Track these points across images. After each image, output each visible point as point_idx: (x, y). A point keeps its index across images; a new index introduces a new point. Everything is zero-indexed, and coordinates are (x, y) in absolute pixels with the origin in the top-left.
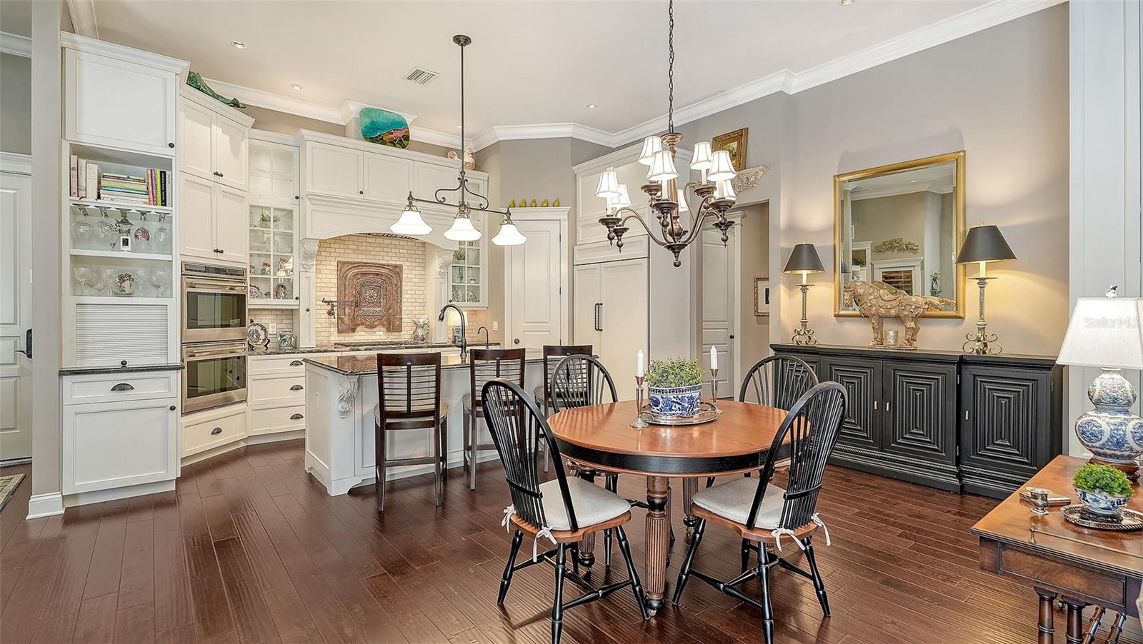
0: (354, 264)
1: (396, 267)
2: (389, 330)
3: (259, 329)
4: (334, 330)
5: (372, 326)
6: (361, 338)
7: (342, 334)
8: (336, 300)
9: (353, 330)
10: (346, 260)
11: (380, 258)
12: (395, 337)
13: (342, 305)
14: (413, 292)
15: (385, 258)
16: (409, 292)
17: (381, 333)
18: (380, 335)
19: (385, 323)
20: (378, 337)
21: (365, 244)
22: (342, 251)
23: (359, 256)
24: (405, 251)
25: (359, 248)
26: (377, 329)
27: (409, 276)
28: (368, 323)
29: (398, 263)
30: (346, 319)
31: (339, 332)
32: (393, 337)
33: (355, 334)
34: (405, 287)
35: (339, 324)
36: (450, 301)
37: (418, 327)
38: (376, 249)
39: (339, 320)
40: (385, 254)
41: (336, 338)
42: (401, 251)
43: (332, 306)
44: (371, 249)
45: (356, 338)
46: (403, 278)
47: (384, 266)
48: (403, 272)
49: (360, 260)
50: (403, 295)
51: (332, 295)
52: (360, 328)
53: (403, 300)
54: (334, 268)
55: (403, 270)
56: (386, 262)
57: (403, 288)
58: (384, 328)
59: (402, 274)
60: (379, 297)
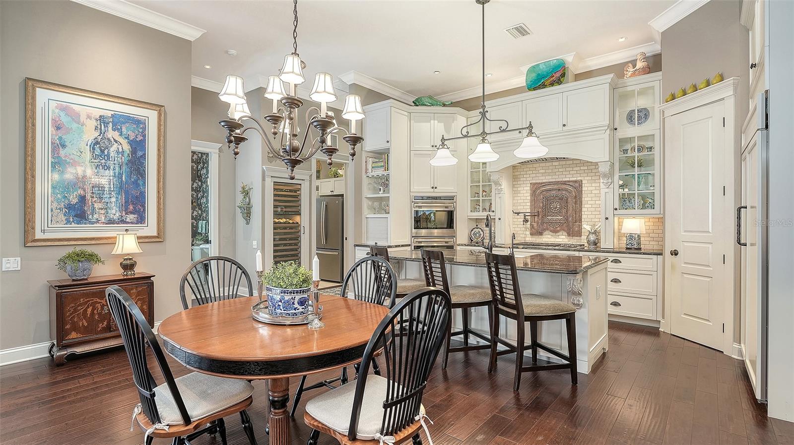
0: (542, 183)
1: (576, 182)
2: (569, 235)
3: (473, 232)
4: (528, 233)
5: (555, 231)
6: (547, 240)
7: (534, 236)
8: (529, 211)
9: (540, 234)
10: (537, 181)
11: (562, 176)
12: (576, 241)
13: (533, 216)
14: (593, 202)
15: (568, 176)
16: (589, 202)
17: (564, 237)
18: (562, 238)
19: (566, 229)
20: (561, 240)
22: (534, 175)
23: (546, 178)
24: (586, 168)
25: (547, 171)
26: (560, 233)
27: (589, 188)
28: (552, 229)
29: (578, 179)
30: (535, 225)
31: (531, 234)
32: (574, 241)
33: (543, 236)
34: (585, 198)
35: (531, 229)
36: (616, 209)
37: (590, 233)
38: (560, 170)
39: (532, 226)
40: (568, 173)
41: (529, 239)
42: (582, 168)
43: (525, 216)
44: (556, 170)
45: (544, 240)
46: (583, 192)
47: (565, 183)
48: (583, 186)
49: (547, 181)
50: (583, 205)
51: (527, 208)
52: (547, 232)
53: (583, 209)
54: (529, 188)
55: (583, 185)
56: (568, 179)
57: (583, 200)
58: (565, 233)
59: (582, 187)
60: (561, 208)
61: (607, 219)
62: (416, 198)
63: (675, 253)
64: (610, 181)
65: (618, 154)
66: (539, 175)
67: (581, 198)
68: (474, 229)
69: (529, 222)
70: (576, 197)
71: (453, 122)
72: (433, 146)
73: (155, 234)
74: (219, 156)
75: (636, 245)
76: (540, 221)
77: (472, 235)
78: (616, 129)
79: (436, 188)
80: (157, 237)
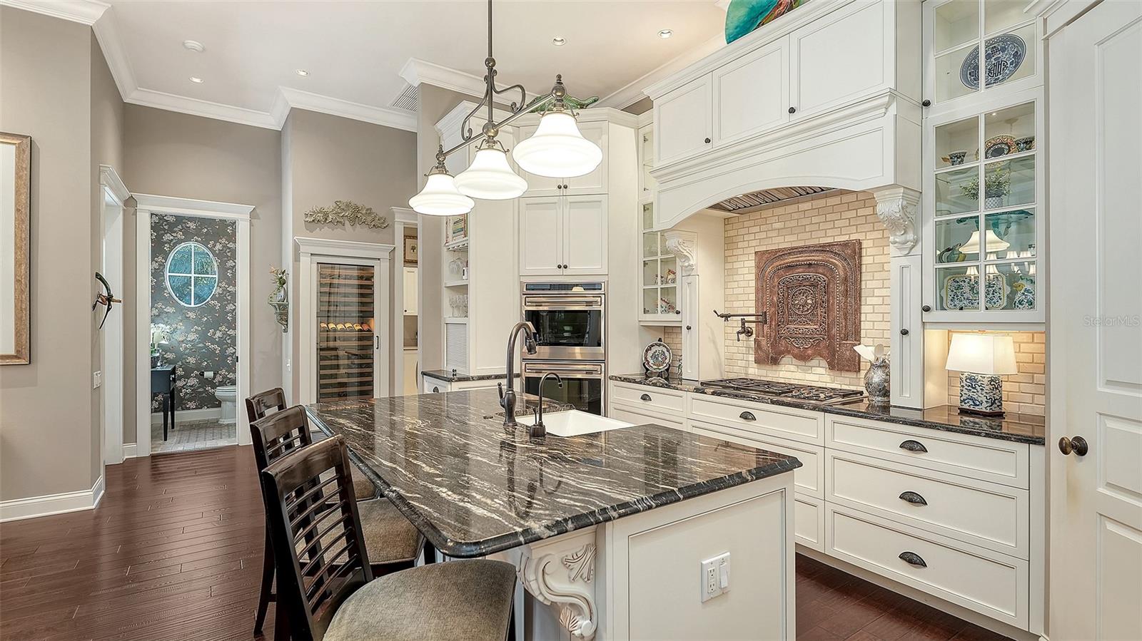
0: (776, 252)
1: (845, 245)
2: (832, 366)
3: (650, 354)
4: (752, 358)
5: (803, 357)
6: (788, 375)
7: (763, 366)
8: (753, 311)
9: (775, 361)
10: (769, 247)
11: (819, 233)
12: (847, 381)
13: (762, 319)
15: (830, 233)
16: (877, 292)
17: (822, 371)
18: (818, 374)
19: (825, 353)
20: (815, 378)
21: (795, 216)
22: (763, 235)
23: (788, 238)
25: (788, 224)
26: (815, 362)
28: (796, 351)
29: (854, 237)
30: (764, 342)
31: (758, 361)
33: (780, 367)
34: (869, 283)
35: (756, 352)
36: (927, 309)
37: (872, 365)
38: (815, 220)
39: (758, 343)
40: (830, 225)
41: (756, 372)
42: (861, 212)
43: (743, 322)
44: (804, 222)
45: (782, 374)
46: (864, 267)
47: (823, 249)
48: (864, 254)
49: (788, 245)
50: (863, 299)
51: (748, 305)
52: (787, 359)
53: (864, 309)
54: (753, 263)
55: (864, 251)
56: (830, 240)
57: (863, 287)
58: (824, 363)
59: (861, 257)
60: (815, 307)
61: (905, 332)
62: (531, 287)
63: (1079, 448)
64: (910, 236)
65: (931, 167)
66: (774, 234)
67: (857, 282)
68: (652, 346)
69: (754, 336)
70: (846, 279)
71: (600, 138)
72: (560, 187)
73: (13, 352)
74: (251, 225)
75: (985, 405)
76: (773, 334)
77: (649, 359)
78: (926, 104)
79: (565, 267)
80: (16, 357)
